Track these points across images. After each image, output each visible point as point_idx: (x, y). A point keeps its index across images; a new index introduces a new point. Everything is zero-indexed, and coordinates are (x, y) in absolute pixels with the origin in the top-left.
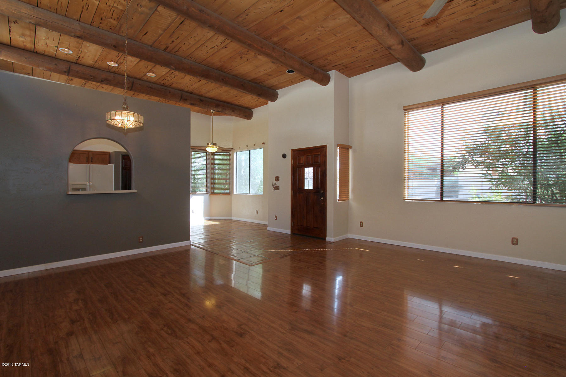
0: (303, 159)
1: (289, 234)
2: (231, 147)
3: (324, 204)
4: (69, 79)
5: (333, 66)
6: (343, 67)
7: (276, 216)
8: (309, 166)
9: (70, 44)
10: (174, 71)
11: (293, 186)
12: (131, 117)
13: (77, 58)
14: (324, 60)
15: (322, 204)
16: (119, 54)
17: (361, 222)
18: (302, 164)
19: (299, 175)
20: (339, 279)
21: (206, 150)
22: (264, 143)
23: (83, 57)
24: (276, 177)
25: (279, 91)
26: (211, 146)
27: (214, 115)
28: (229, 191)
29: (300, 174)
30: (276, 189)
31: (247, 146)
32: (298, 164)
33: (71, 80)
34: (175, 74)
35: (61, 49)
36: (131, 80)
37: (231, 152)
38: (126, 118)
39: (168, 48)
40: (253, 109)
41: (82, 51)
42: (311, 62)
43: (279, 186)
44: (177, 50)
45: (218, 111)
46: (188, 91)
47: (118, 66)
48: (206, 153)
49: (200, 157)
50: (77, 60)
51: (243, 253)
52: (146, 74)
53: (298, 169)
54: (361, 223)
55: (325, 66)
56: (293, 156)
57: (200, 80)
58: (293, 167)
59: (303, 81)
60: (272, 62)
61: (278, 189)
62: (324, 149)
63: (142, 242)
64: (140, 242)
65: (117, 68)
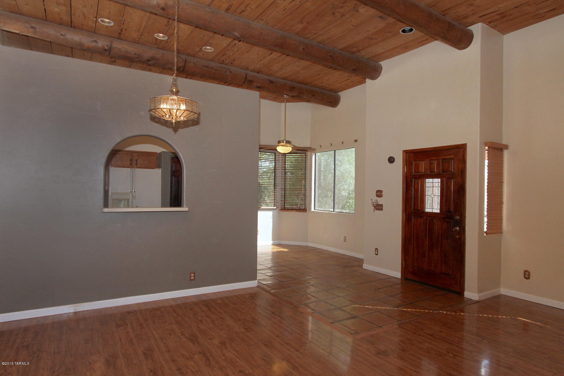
0: (423, 166)
1: (399, 279)
2: (308, 145)
3: (460, 238)
4: (111, 61)
5: (480, 17)
6: (497, 17)
7: (376, 249)
8: (433, 176)
9: (110, 12)
10: (238, 41)
11: (406, 206)
12: (182, 104)
13: (120, 31)
14: (467, 6)
15: (457, 237)
16: (168, 21)
17: (525, 271)
18: (422, 174)
19: (416, 191)
20: (485, 363)
21: (276, 150)
22: (356, 141)
23: (126, 30)
24: (378, 191)
25: (383, 64)
26: (283, 144)
27: (288, 101)
28: (305, 206)
29: (418, 189)
30: (377, 209)
31: (331, 144)
32: (415, 172)
33: (114, 61)
34: (238, 45)
35: (101, 21)
36: (184, 57)
37: (308, 153)
38: (175, 107)
39: (231, 7)
40: (341, 91)
41: (124, 21)
42: (443, 11)
43: (381, 205)
44: (244, 9)
45: (293, 96)
46: (254, 69)
47: (167, 40)
48: (275, 154)
49: (266, 160)
50: (120, 33)
51: (335, 309)
52: (201, 49)
53: (414, 181)
54: (527, 273)
55: (466, 18)
56: (406, 160)
57: (272, 53)
58: (406, 177)
59: (423, 45)
60: (380, 17)
61: (381, 209)
62: (462, 149)
63: (194, 279)
64: (191, 280)
65: (167, 41)
